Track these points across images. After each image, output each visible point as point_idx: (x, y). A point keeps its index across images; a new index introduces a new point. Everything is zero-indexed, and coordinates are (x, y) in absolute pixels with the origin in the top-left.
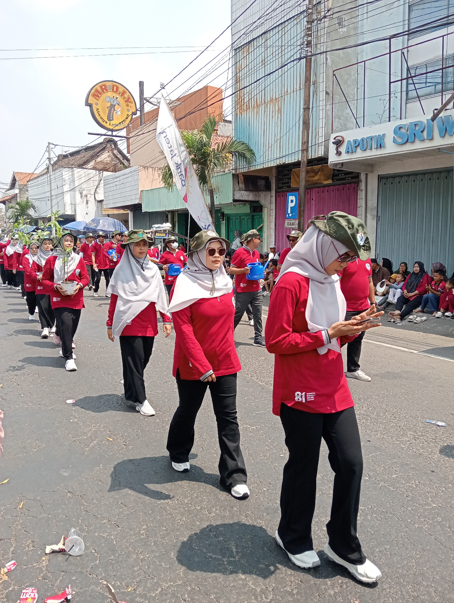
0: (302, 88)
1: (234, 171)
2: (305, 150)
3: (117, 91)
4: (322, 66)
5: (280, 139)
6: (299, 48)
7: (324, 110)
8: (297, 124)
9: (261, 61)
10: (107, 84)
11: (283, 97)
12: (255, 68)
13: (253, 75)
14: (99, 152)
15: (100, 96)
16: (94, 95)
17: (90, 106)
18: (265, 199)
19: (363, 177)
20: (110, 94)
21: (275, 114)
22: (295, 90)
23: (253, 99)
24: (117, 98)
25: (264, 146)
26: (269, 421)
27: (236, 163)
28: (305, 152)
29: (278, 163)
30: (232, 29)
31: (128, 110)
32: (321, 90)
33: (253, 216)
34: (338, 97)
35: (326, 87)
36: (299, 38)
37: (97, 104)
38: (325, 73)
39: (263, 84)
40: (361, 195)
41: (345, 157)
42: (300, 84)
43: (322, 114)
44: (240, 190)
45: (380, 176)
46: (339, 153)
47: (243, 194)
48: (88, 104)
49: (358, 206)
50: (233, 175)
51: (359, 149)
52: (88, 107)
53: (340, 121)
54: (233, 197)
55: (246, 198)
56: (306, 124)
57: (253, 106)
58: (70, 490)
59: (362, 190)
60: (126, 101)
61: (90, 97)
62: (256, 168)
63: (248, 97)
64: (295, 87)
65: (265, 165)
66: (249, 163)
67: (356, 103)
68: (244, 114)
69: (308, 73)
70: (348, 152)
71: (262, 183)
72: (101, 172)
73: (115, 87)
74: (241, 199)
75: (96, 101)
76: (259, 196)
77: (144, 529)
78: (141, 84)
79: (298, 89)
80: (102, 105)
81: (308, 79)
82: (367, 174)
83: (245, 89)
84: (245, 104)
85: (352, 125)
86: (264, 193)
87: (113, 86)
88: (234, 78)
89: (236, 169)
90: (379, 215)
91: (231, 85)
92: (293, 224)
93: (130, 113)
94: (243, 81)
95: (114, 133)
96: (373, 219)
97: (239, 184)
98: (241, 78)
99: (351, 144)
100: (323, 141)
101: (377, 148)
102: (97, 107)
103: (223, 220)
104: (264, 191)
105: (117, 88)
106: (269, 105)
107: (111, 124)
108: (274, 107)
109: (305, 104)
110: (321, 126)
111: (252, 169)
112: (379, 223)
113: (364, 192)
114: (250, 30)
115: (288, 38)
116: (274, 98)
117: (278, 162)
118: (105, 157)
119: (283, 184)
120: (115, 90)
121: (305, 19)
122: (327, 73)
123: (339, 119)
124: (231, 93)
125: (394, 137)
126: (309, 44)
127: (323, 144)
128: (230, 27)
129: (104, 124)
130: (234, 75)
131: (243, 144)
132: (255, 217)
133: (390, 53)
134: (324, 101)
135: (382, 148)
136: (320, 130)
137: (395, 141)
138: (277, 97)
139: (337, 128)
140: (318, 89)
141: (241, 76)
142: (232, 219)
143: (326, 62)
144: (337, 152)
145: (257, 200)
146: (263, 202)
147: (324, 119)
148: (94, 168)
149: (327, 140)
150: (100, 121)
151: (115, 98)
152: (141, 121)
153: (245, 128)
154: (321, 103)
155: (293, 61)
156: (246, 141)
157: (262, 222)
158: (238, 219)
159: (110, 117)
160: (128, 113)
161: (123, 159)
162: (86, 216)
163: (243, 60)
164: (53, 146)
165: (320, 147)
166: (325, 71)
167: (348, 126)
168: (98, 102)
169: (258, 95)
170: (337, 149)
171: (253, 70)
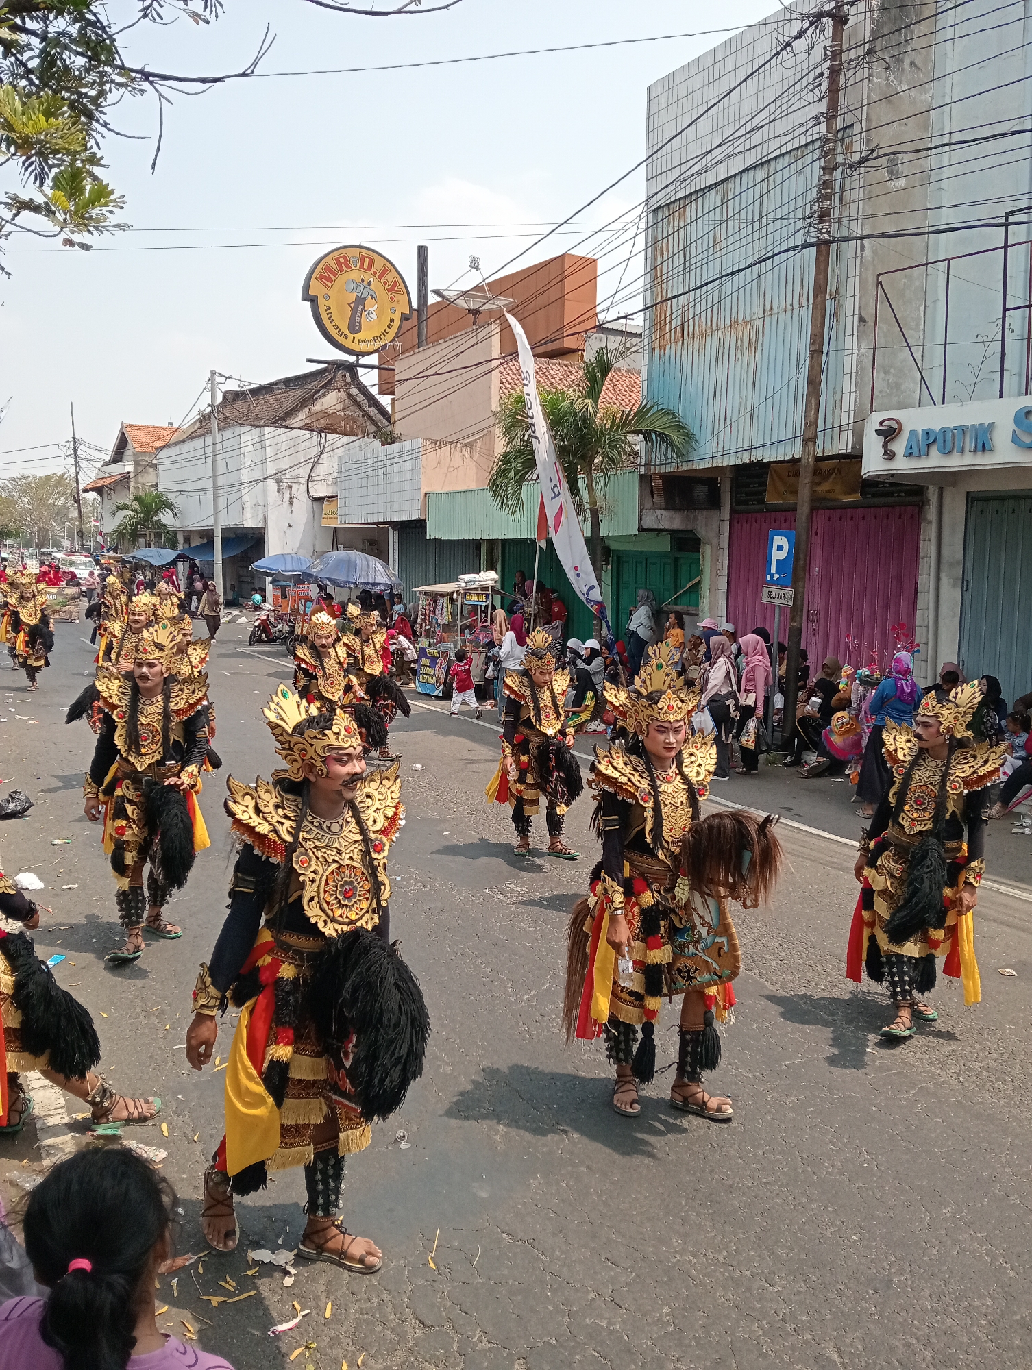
0: (805, 303)
1: (642, 469)
2: (809, 440)
3: (370, 268)
4: (851, 262)
5: (753, 409)
6: (800, 224)
7: (855, 356)
8: (793, 382)
9: (711, 244)
10: (350, 253)
11: (762, 320)
12: (699, 258)
13: (693, 272)
14: (318, 391)
15: (334, 278)
16: (322, 277)
17: (313, 300)
18: (706, 526)
19: (932, 494)
20: (355, 275)
21: (742, 355)
22: (789, 307)
23: (691, 321)
24: (370, 283)
25: (713, 421)
26: (817, 1083)
27: (648, 452)
28: (810, 444)
29: (746, 460)
30: (647, 166)
31: (393, 310)
32: (849, 312)
33: (676, 560)
34: (886, 328)
35: (860, 307)
36: (800, 202)
37: (327, 297)
38: (858, 278)
39: (716, 293)
40: (929, 532)
41: (902, 465)
42: (801, 295)
43: (849, 364)
44: (654, 508)
45: (973, 495)
46: (889, 455)
47: (659, 517)
48: (308, 296)
49: (921, 554)
50: (641, 476)
51: (934, 451)
52: (308, 304)
53: (887, 378)
54: (640, 524)
55: (665, 525)
56: (814, 385)
57: (691, 335)
58: (506, 1228)
59: (930, 522)
60: (389, 290)
61: (313, 282)
62: (694, 467)
63: (680, 318)
64: (789, 302)
65: (714, 461)
66: (680, 454)
67: (922, 337)
68: (670, 350)
69: (821, 277)
70: (910, 454)
71: (701, 492)
72: (323, 434)
73: (367, 260)
74: (655, 527)
75: (325, 290)
76: (695, 519)
77: (667, 1314)
78: (422, 252)
79: (796, 305)
80: (337, 299)
81: (820, 289)
82: (941, 489)
83: (675, 300)
84: (673, 332)
85: (912, 385)
86: (705, 512)
87: (363, 258)
88: (649, 275)
89: (647, 465)
90: (969, 576)
91: (642, 289)
92: (782, 597)
93: (397, 318)
94: (670, 282)
95: (363, 361)
96: (954, 585)
97: (652, 495)
98: (665, 277)
99: (917, 439)
100: (851, 421)
101: (975, 451)
102: (326, 303)
103: (608, 564)
104: (705, 509)
105: (371, 261)
106: (727, 335)
107: (356, 341)
108: (739, 342)
109: (813, 343)
110: (846, 389)
111: (685, 467)
112: (968, 595)
113: (934, 527)
114: (688, 173)
115: (775, 200)
116: (740, 321)
117: (745, 458)
118: (331, 401)
119: (747, 494)
120: (366, 266)
121: (817, 164)
122: (864, 276)
123: (886, 372)
124: (642, 307)
125: (1014, 431)
126: (824, 216)
127: (851, 428)
128: (644, 164)
129: (341, 340)
130: (649, 269)
131: (667, 414)
132: (682, 561)
133: (1006, 247)
134: (855, 336)
135: (987, 452)
136: (846, 397)
137: (1016, 439)
138: (748, 318)
139: (880, 392)
140: (842, 309)
141: (665, 272)
142: (628, 562)
143: (862, 254)
144: (886, 452)
145: (689, 528)
146: (702, 532)
147: (854, 375)
148: (308, 427)
149: (860, 422)
150: (334, 333)
151: (365, 283)
152: (419, 334)
153: (672, 378)
154: (848, 340)
155: (788, 250)
156: (673, 407)
157: (699, 572)
158: (641, 562)
159: (354, 326)
160: (393, 316)
161: (370, 407)
162: (289, 531)
163: (671, 237)
164: (222, 379)
165: (844, 434)
166: (858, 274)
167: (903, 388)
168: (329, 293)
169: (703, 314)
170: (885, 445)
171: (693, 261)
